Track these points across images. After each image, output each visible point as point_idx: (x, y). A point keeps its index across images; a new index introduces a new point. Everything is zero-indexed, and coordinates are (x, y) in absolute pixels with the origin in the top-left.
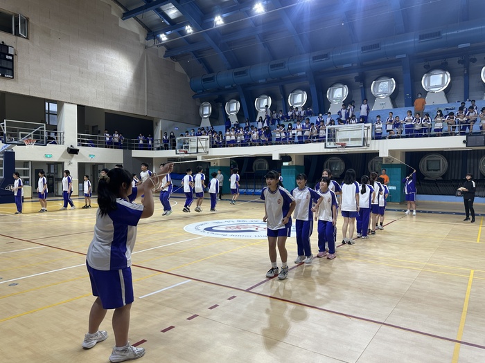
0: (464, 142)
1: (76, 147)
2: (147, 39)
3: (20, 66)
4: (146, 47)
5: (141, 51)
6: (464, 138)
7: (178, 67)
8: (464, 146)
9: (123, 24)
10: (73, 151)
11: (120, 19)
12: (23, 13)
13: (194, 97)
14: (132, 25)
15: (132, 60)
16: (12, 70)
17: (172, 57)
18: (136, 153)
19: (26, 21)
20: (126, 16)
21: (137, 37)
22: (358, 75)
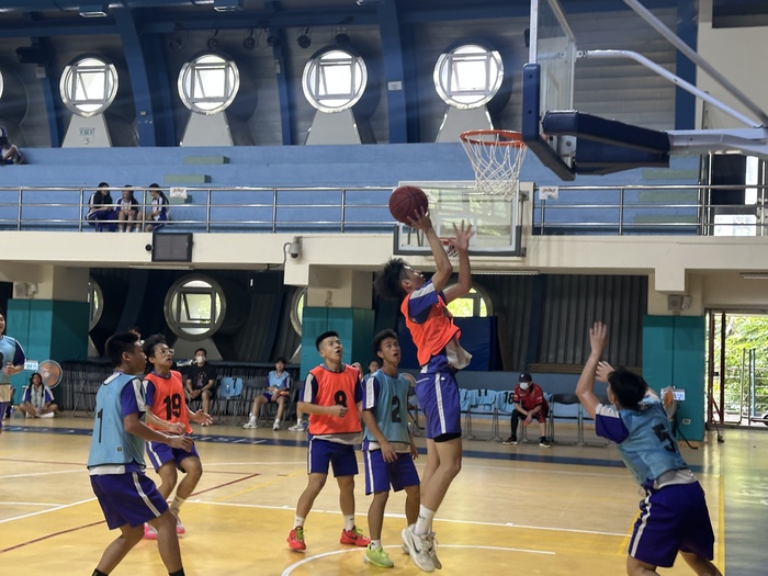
0: (148, 248)
6: (148, 238)
8: (147, 257)
22: (27, 42)
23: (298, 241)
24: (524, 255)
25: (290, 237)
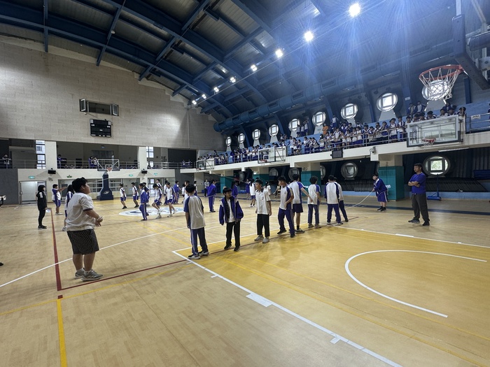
0: (331, 155)
1: (146, 169)
2: (188, 105)
3: (115, 131)
4: (188, 109)
5: (185, 112)
6: (331, 153)
7: (211, 118)
8: (331, 158)
9: (172, 99)
10: (144, 172)
11: (171, 97)
12: (116, 102)
13: (222, 134)
14: (179, 98)
15: (179, 118)
16: (110, 133)
17: (206, 113)
18: (183, 171)
19: (116, 107)
20: (174, 94)
21: (182, 104)
22: (304, 112)
23: (374, 148)
24: (462, 142)
25: (372, 147)
